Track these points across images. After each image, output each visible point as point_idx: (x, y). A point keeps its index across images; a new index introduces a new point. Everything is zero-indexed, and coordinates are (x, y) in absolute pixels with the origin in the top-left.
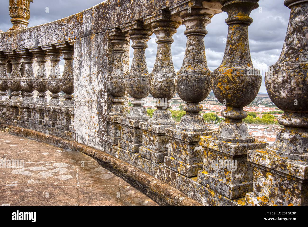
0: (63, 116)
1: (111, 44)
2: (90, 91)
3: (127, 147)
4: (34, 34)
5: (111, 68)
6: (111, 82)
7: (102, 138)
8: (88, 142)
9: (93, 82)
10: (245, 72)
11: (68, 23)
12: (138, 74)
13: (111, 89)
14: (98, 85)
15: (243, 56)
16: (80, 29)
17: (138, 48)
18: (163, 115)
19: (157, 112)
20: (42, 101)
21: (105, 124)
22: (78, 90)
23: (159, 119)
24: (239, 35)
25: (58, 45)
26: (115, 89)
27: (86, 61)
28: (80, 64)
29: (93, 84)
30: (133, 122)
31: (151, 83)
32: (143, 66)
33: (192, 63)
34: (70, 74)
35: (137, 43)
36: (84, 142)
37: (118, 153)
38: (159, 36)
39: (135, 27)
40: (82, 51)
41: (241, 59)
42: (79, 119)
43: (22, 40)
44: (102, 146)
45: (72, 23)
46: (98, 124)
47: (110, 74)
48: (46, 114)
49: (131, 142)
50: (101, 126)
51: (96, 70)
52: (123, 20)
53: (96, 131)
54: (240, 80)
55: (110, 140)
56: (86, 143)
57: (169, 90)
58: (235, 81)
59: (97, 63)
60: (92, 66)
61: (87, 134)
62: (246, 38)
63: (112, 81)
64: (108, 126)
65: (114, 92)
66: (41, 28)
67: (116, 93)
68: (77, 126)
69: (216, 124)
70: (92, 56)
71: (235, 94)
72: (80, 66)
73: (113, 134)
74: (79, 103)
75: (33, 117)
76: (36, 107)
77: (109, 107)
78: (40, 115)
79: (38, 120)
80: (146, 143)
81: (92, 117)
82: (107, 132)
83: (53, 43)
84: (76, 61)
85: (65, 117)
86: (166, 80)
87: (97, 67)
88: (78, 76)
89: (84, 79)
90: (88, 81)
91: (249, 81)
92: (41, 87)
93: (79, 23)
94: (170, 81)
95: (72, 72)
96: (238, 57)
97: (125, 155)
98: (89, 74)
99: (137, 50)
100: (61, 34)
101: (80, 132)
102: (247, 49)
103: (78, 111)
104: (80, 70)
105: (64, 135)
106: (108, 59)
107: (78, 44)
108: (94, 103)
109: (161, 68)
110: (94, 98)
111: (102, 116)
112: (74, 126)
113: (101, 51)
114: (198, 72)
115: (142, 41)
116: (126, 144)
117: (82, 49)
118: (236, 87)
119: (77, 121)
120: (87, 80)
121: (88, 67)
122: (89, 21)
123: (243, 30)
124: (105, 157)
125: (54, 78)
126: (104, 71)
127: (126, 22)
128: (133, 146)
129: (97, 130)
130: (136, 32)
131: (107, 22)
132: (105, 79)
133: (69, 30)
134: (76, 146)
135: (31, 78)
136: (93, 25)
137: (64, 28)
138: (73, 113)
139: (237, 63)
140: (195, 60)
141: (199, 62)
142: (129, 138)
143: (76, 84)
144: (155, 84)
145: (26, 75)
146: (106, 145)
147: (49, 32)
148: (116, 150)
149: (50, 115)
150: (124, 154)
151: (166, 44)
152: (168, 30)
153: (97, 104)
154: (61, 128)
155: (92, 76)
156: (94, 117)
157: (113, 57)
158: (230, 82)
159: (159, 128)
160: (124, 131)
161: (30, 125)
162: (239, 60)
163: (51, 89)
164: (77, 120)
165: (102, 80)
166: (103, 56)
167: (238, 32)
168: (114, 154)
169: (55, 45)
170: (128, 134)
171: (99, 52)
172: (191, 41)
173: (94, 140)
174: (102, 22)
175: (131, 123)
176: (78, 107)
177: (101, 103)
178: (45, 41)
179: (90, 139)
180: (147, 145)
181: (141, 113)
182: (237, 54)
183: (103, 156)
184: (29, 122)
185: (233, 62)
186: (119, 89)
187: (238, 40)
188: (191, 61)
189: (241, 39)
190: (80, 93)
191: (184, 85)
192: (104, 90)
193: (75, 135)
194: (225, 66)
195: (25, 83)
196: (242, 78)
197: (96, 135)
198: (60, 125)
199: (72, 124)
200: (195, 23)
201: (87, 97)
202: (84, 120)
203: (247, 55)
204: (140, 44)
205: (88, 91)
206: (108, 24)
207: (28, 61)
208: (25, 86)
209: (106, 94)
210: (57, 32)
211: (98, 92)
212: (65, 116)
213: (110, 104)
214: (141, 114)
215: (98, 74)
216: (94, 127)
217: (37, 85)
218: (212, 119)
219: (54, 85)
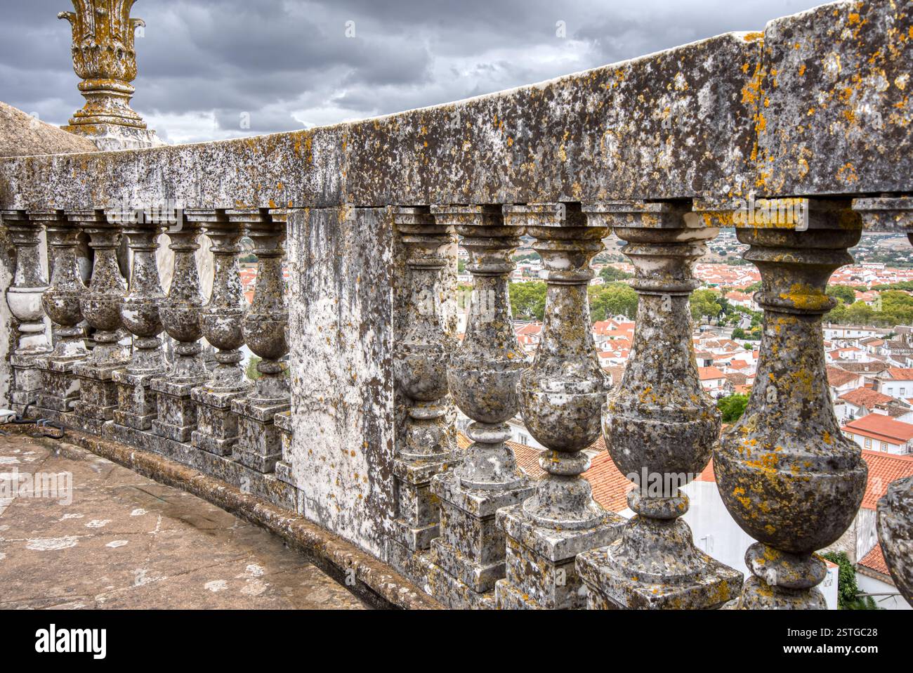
0: (258, 429)
1: (401, 246)
2: (339, 372)
3: (458, 569)
4: (159, 170)
5: (403, 317)
6: (404, 362)
7: (379, 520)
8: (338, 524)
9: (349, 348)
10: (815, 466)
11: (266, 154)
12: (489, 358)
13: (405, 382)
14: (363, 362)
15: (810, 412)
16: (304, 180)
17: (487, 277)
18: (568, 496)
19: (547, 486)
20: (190, 369)
21: (389, 482)
22: (301, 361)
23: (555, 509)
24: (796, 348)
25: (237, 216)
26: (417, 382)
27: (326, 283)
28: (306, 285)
29: (347, 355)
30: (476, 503)
31: (531, 406)
32: (501, 330)
33: (655, 380)
34: (274, 303)
35: (482, 261)
36: (323, 520)
37: (431, 581)
38: (552, 264)
39: (477, 222)
40: (313, 248)
41: (804, 420)
42: (308, 450)
43: (124, 184)
44: (381, 544)
45: (280, 159)
46: (367, 476)
47: (402, 337)
48: (204, 413)
49: (471, 555)
50: (376, 485)
51: (356, 316)
52: (438, 190)
53: (360, 497)
54: (802, 493)
55: (407, 535)
56: (330, 525)
57: (586, 430)
58: (786, 494)
59: (360, 296)
60: (345, 302)
61: (334, 499)
62: (818, 354)
63: (407, 358)
64: (398, 489)
65: (414, 389)
66: (182, 154)
67: (420, 394)
68: (300, 467)
69: (720, 325)
70: (344, 270)
71: (788, 526)
72: (308, 295)
73: (414, 515)
74: (307, 402)
75: (164, 417)
76: (171, 388)
77: (399, 433)
78: (185, 414)
79: (178, 430)
80: (518, 576)
81: (347, 452)
82: (396, 507)
83: (219, 206)
84: (295, 274)
85: (264, 433)
86: (574, 402)
87: (360, 306)
88: (300, 321)
89: (320, 335)
90: (333, 342)
91: (830, 495)
92: (184, 329)
93: (300, 162)
94: (586, 405)
95: (281, 294)
96: (796, 415)
97: (453, 592)
98: (336, 322)
99: (484, 280)
100: (246, 184)
101: (311, 488)
102: (820, 387)
103: (304, 423)
104: (307, 304)
105: (262, 487)
106: (395, 292)
107: (298, 223)
108: (353, 414)
109: (561, 362)
110: (353, 397)
111: (380, 457)
112: (290, 465)
113: (372, 263)
114: (673, 412)
115: (498, 256)
116: (456, 561)
117: (313, 243)
118: (790, 509)
119: (302, 455)
120: (328, 340)
121: (332, 302)
122: (332, 162)
123: (809, 333)
124: (393, 590)
125: (224, 307)
126: (383, 326)
127: (449, 201)
128: (478, 572)
129: (365, 495)
130: (481, 233)
131: (388, 182)
132: (387, 351)
133: (269, 176)
134: (301, 532)
135: (155, 296)
136: (344, 178)
137: (253, 168)
138: (286, 428)
139: (791, 432)
140: (664, 373)
141: (676, 377)
142: (465, 543)
143: (296, 342)
144: (543, 413)
145: (139, 287)
146: (392, 545)
147: (208, 170)
148: (424, 570)
149: (215, 419)
150: (449, 589)
151: (572, 288)
152: (580, 251)
153: (362, 416)
154: (252, 465)
155: (346, 331)
156: (353, 454)
157: (410, 285)
158: (770, 493)
159: (557, 545)
160: (448, 517)
161: (156, 442)
162: (797, 424)
163: (218, 340)
164: (301, 451)
165: (377, 349)
166: (379, 280)
167: (793, 338)
168: (419, 580)
169: (227, 212)
170: (458, 530)
171: (367, 263)
172: (651, 314)
173: (355, 522)
174: (372, 178)
175: (469, 503)
176: (303, 412)
177: (374, 418)
178: (194, 195)
179: (343, 516)
180: (522, 581)
181: (497, 470)
182: (792, 404)
183: (386, 586)
184: (150, 428)
185: (781, 426)
186: (428, 383)
187: (794, 362)
188: (652, 374)
189: (803, 359)
190: (310, 371)
191: (630, 449)
192: (383, 381)
193: (296, 493)
194: (755, 434)
195: (136, 313)
196: (807, 488)
197: (361, 509)
198: (248, 453)
199: (286, 457)
200: (663, 263)
201: (331, 390)
202: (323, 454)
203: (821, 407)
204: (494, 267)
205: (332, 372)
206: (391, 189)
207: (143, 246)
208: (136, 321)
209: (391, 395)
210: (233, 176)
211: (366, 383)
212: (263, 429)
213: (403, 425)
214: (498, 472)
215: (364, 328)
216: (355, 483)
217: (174, 322)
218: (708, 310)
219: (227, 329)
